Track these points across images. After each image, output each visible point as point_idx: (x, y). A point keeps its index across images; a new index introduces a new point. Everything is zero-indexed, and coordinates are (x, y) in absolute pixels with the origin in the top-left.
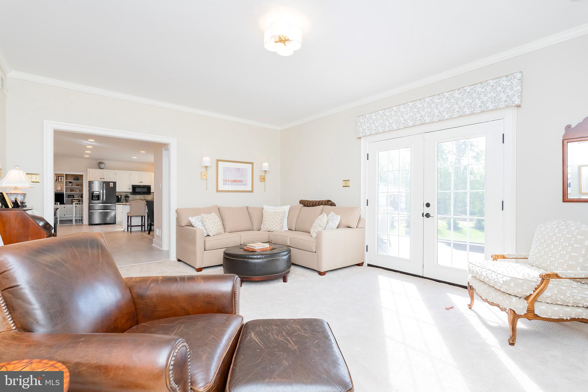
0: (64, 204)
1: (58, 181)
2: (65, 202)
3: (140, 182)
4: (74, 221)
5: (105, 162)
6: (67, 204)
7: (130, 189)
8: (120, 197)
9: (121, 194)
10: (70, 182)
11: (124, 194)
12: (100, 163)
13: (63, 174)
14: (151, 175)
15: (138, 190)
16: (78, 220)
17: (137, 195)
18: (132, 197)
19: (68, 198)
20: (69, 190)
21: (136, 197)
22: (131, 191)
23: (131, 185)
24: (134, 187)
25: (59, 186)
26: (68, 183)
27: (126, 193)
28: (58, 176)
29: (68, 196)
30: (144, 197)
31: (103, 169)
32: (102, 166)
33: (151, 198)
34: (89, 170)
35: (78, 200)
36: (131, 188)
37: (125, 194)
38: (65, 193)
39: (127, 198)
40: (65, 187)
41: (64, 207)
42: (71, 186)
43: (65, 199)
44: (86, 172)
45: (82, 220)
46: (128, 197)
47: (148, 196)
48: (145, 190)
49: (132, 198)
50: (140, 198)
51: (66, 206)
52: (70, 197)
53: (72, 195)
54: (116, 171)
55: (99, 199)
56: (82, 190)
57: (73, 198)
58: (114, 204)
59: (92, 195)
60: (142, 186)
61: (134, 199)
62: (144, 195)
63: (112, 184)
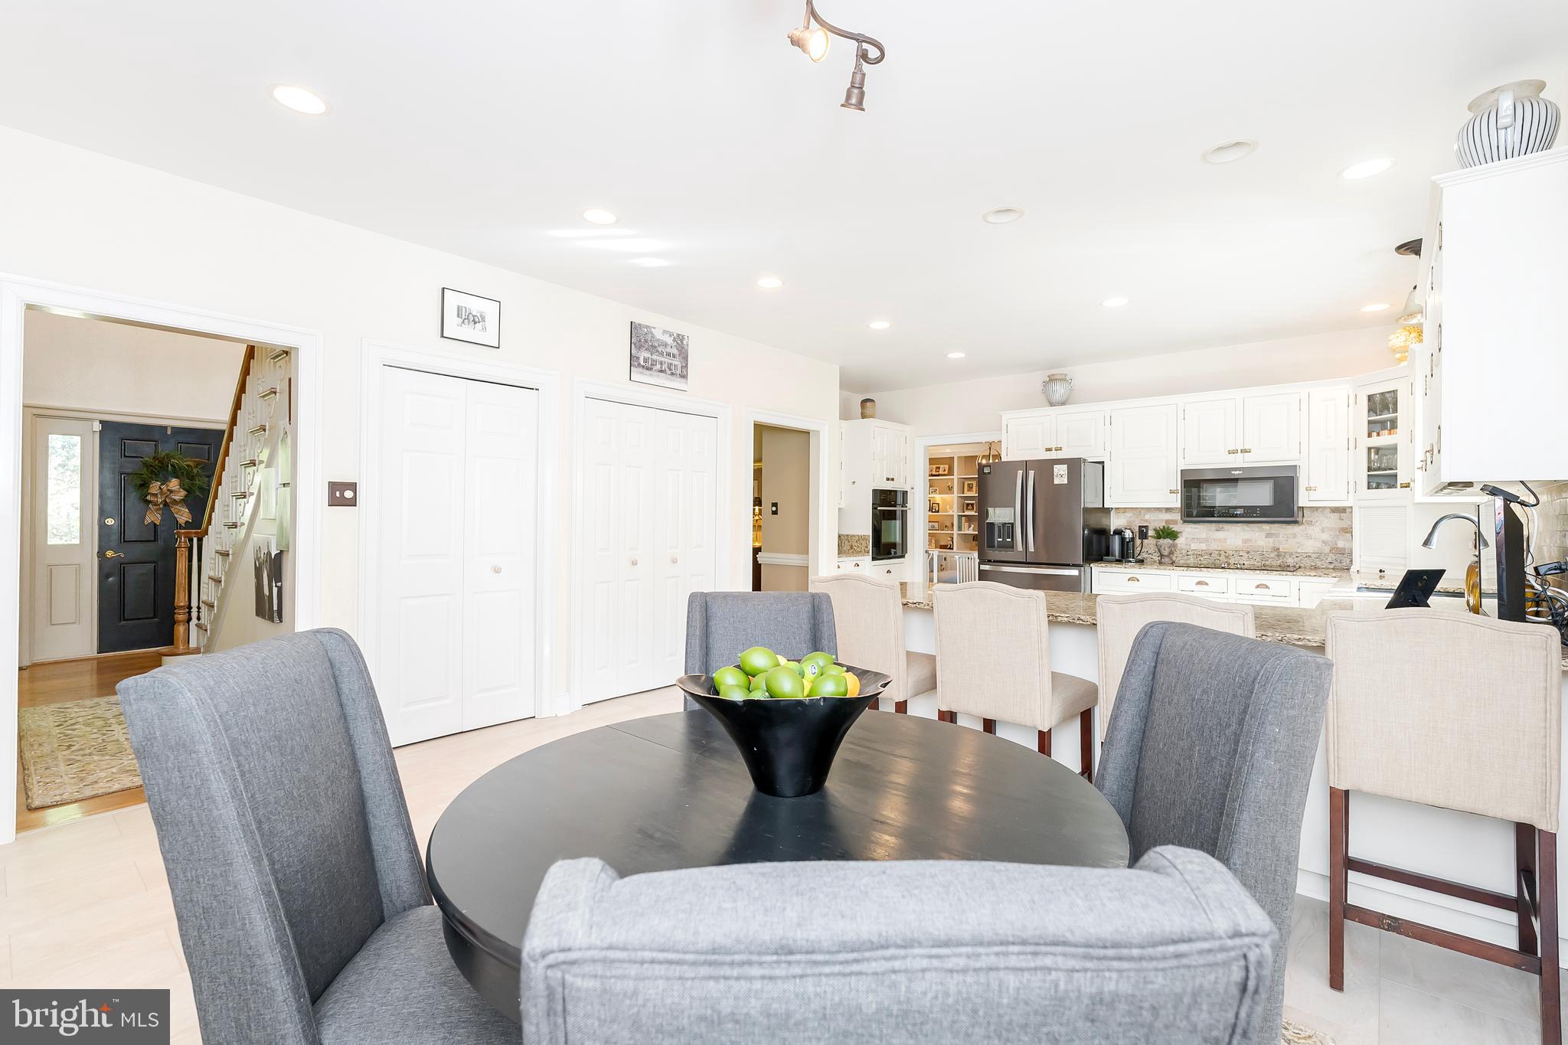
3: (1235, 452)
8: (1127, 534)
9: (1147, 517)
12: (1053, 379)
14: (1304, 403)
15: (1219, 497)
17: (1226, 526)
18: (1204, 535)
21: (1220, 535)
22: (1176, 502)
23: (1174, 469)
24: (1193, 484)
30: (1268, 535)
31: (1060, 404)
32: (1057, 391)
33: (1319, 544)
34: (1010, 417)
36: (1178, 485)
39: (1163, 542)
46: (1177, 535)
48: (1262, 496)
49: (1206, 540)
50: (1246, 541)
54: (1110, 407)
55: (1010, 546)
60: (1236, 473)
61: (1214, 546)
62: (1266, 527)
63: (1061, 472)
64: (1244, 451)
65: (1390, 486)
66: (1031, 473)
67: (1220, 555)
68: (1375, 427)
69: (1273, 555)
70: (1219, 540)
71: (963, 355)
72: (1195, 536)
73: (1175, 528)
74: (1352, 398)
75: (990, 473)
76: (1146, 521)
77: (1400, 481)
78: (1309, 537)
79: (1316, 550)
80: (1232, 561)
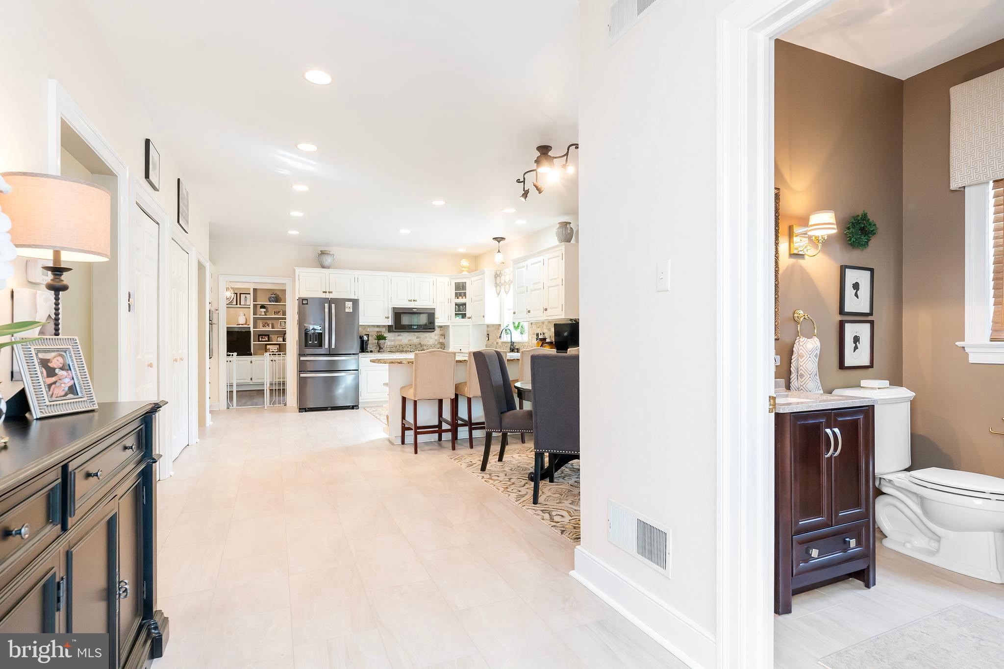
0: (251, 355)
1: (240, 305)
2: (252, 351)
3: (411, 301)
4: (267, 394)
5: (333, 250)
6: (255, 354)
7: (388, 318)
8: (365, 338)
9: (368, 330)
10: (263, 307)
11: (373, 333)
12: (323, 253)
13: (250, 289)
14: (435, 283)
15: (405, 320)
16: (276, 390)
17: (401, 334)
18: (393, 338)
19: (259, 341)
20: (260, 323)
21: (399, 338)
22: (390, 322)
23: (391, 307)
24: (398, 314)
25: (242, 314)
26: (259, 307)
27: (378, 329)
28: (240, 294)
29: (259, 335)
30: (417, 338)
31: (329, 268)
32: (328, 260)
34: (298, 270)
35: (278, 346)
36: (390, 314)
37: (378, 332)
38: (252, 330)
39: (382, 341)
40: (252, 316)
41: (251, 362)
42: (263, 314)
43: (252, 343)
44: (293, 276)
45: (284, 390)
46: (384, 338)
47: (427, 335)
48: (423, 320)
49: (394, 341)
50: (409, 340)
51: (253, 358)
52: (262, 338)
53: (265, 335)
54: (357, 273)
55: (320, 345)
56: (285, 322)
57: (268, 341)
58: (353, 357)
59: (306, 334)
60: (415, 310)
61: (397, 343)
62: (416, 334)
63: (349, 306)
64: (414, 301)
65: (463, 318)
66: (333, 306)
67: (400, 347)
68: (457, 295)
69: (419, 346)
70: (399, 340)
71: (297, 233)
72: (392, 339)
73: (385, 335)
74: (449, 283)
75: (307, 304)
76: (368, 332)
77: (467, 316)
78: (431, 338)
79: (433, 343)
80: (404, 350)
